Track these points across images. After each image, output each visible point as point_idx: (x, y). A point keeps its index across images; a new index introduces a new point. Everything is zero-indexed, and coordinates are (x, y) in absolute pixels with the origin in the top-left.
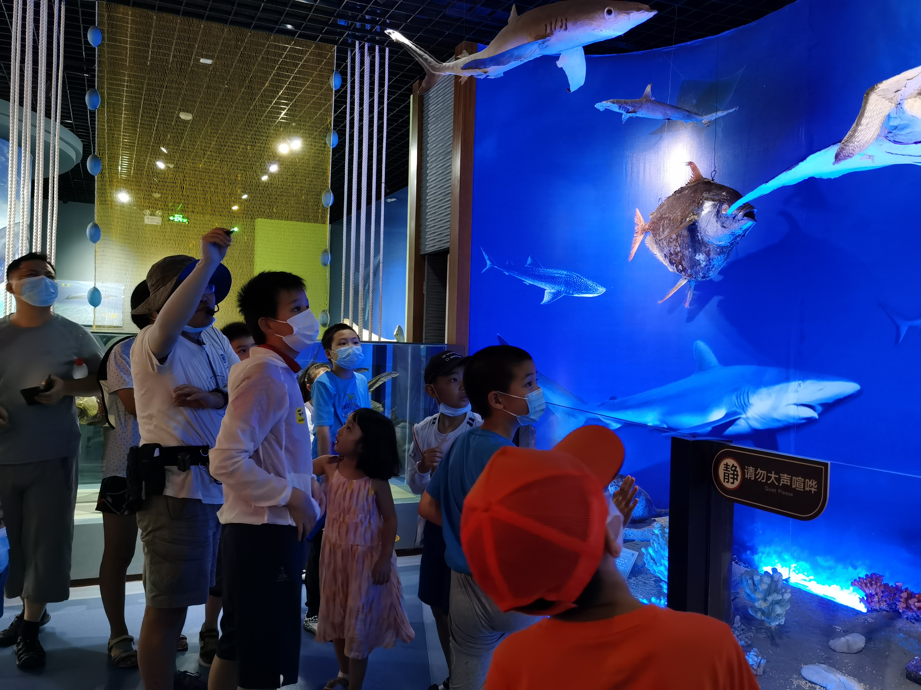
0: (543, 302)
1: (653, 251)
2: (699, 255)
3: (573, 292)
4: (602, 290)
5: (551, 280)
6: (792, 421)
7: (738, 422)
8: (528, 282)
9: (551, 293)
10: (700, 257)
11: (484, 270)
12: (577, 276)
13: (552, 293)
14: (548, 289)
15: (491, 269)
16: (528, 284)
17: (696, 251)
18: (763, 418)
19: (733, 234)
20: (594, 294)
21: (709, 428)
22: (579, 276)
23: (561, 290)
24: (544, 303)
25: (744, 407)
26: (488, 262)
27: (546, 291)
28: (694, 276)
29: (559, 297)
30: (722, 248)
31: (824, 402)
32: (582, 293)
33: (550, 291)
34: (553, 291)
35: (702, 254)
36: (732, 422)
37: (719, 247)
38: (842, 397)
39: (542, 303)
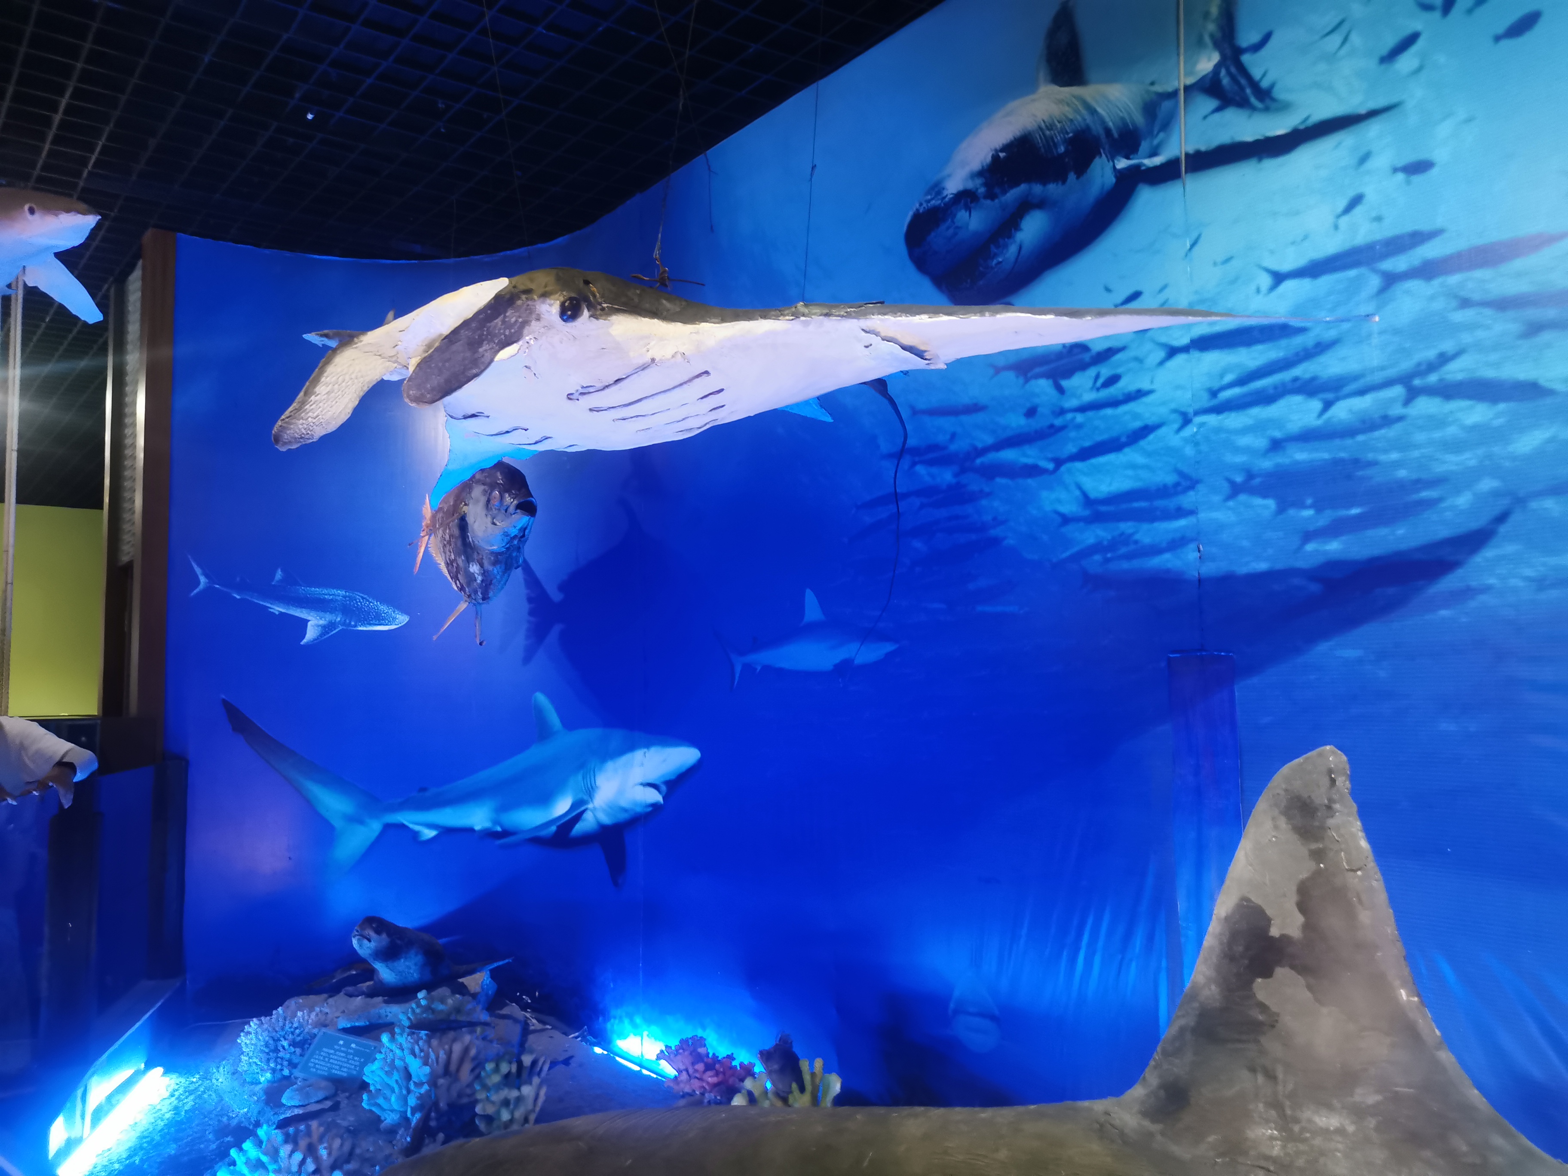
0: (305, 641)
1: (437, 559)
2: (473, 565)
3: (356, 623)
4: (402, 619)
5: (318, 605)
6: (639, 810)
7: (585, 815)
8: (278, 609)
9: (318, 626)
10: (474, 568)
11: (195, 592)
12: (363, 598)
13: (321, 626)
14: (314, 619)
15: (208, 589)
16: (277, 613)
17: (469, 560)
18: (613, 807)
19: (506, 534)
20: (391, 625)
21: (554, 828)
22: (365, 598)
23: (335, 620)
24: (307, 642)
25: (590, 791)
26: (203, 580)
27: (309, 624)
28: (474, 597)
29: (333, 631)
30: (496, 554)
31: (668, 778)
32: (370, 624)
33: (316, 622)
34: (322, 622)
35: (476, 564)
36: (578, 818)
37: (492, 553)
38: (684, 769)
39: (302, 643)
